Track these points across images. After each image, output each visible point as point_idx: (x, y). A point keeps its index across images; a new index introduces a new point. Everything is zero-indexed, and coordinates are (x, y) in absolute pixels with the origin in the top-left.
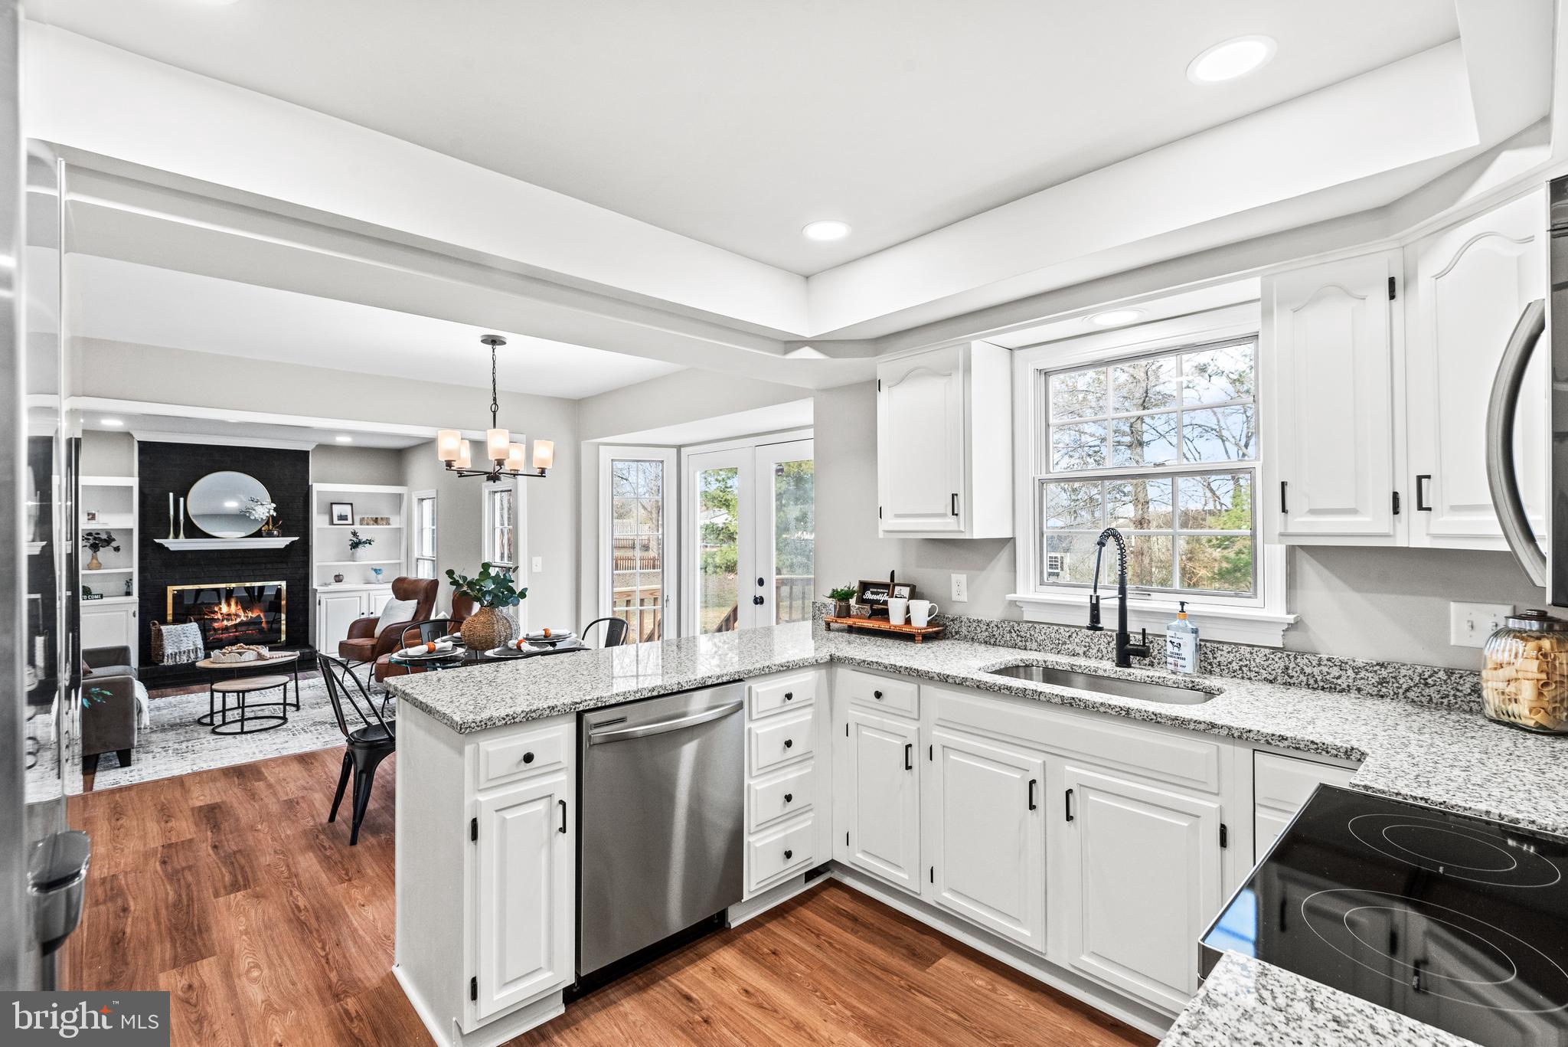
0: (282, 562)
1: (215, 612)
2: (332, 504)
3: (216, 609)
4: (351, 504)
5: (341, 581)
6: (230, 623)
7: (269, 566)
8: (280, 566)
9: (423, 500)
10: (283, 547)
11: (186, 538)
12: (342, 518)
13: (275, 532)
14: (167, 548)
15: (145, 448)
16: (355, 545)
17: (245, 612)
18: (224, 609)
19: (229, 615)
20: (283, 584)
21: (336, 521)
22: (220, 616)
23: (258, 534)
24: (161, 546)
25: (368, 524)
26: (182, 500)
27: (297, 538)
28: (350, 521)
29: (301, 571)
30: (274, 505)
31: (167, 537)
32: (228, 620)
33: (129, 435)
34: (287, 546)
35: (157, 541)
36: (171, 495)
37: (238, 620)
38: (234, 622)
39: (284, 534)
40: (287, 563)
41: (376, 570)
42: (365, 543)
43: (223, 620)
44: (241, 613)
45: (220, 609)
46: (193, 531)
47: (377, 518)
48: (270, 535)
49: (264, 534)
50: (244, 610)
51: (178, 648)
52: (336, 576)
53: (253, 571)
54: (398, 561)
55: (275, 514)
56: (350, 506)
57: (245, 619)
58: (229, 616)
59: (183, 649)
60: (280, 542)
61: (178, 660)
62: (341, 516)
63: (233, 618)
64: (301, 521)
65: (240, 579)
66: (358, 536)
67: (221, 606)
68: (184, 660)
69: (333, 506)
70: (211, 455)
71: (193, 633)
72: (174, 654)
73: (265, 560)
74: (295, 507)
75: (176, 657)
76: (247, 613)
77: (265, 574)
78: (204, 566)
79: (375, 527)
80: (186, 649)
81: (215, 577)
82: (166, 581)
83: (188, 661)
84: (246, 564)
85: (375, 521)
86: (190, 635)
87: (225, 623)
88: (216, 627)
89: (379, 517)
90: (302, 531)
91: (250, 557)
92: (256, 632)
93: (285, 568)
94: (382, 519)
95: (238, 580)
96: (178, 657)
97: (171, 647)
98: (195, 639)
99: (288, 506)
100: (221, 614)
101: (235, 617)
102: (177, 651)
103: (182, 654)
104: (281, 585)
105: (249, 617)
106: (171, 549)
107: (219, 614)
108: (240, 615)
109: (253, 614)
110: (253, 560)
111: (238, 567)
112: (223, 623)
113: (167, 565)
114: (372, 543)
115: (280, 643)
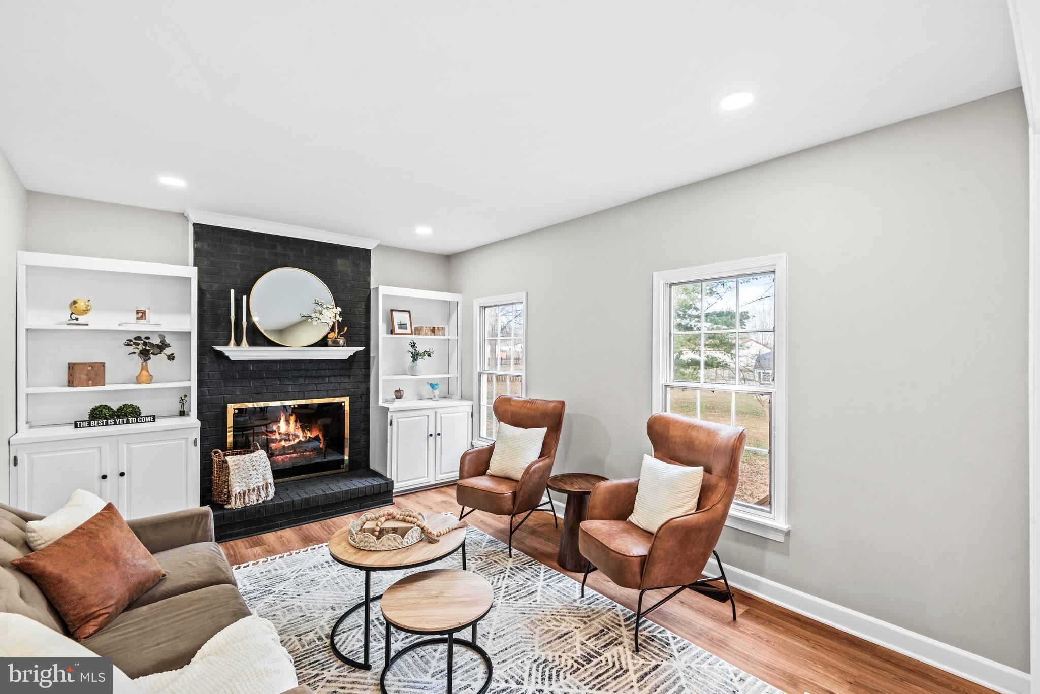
0: (344, 376)
1: (273, 432)
2: (392, 311)
3: (275, 428)
4: (409, 312)
5: (401, 397)
6: (287, 444)
7: (332, 379)
8: (343, 379)
9: (485, 307)
10: (346, 358)
11: (249, 345)
12: (402, 326)
13: (341, 341)
14: (227, 358)
15: (203, 232)
16: (415, 357)
17: (303, 431)
18: (283, 427)
19: (288, 434)
20: (346, 401)
21: (397, 330)
22: (277, 436)
23: (323, 343)
24: (220, 355)
25: (426, 334)
27: (362, 348)
28: (409, 331)
29: (362, 386)
30: (339, 309)
31: (227, 344)
32: (286, 440)
33: (184, 216)
34: (351, 356)
35: (218, 348)
36: (232, 291)
37: (297, 440)
38: (292, 443)
39: (349, 343)
40: (349, 376)
41: (432, 386)
42: (423, 354)
43: (281, 440)
44: (300, 433)
45: (279, 428)
46: (257, 338)
47: (434, 328)
48: (336, 344)
49: (330, 343)
50: (303, 429)
51: (247, 484)
52: (396, 391)
53: (316, 385)
54: (447, 376)
55: (340, 320)
56: (407, 314)
57: (303, 439)
58: (286, 438)
59: (252, 487)
60: (343, 353)
61: (247, 501)
62: (401, 324)
63: (291, 437)
64: (363, 330)
65: (304, 396)
66: (417, 347)
67: (280, 425)
68: (253, 500)
69: (394, 313)
70: (274, 247)
71: (263, 465)
72: (242, 493)
73: (327, 373)
74: (357, 312)
75: (244, 496)
76: (306, 433)
77: (328, 388)
78: (266, 380)
79: (433, 337)
80: (255, 486)
81: (278, 392)
82: (224, 397)
83: (258, 500)
84: (309, 377)
85: (433, 330)
86: (259, 467)
87: (283, 443)
88: (273, 448)
89: (436, 326)
90: (364, 340)
91: (313, 369)
92: (314, 454)
93: (348, 382)
94: (438, 328)
95: (302, 396)
96: (246, 497)
97: (238, 484)
98: (265, 472)
99: (350, 309)
100: (280, 433)
101: (294, 437)
102: (246, 489)
103: (251, 492)
104: (344, 402)
105: (308, 437)
106: (232, 358)
107: (277, 434)
108: (299, 434)
109: (311, 434)
110: (316, 374)
111: (301, 381)
112: (281, 443)
113: (227, 378)
114: (429, 355)
115: (343, 468)
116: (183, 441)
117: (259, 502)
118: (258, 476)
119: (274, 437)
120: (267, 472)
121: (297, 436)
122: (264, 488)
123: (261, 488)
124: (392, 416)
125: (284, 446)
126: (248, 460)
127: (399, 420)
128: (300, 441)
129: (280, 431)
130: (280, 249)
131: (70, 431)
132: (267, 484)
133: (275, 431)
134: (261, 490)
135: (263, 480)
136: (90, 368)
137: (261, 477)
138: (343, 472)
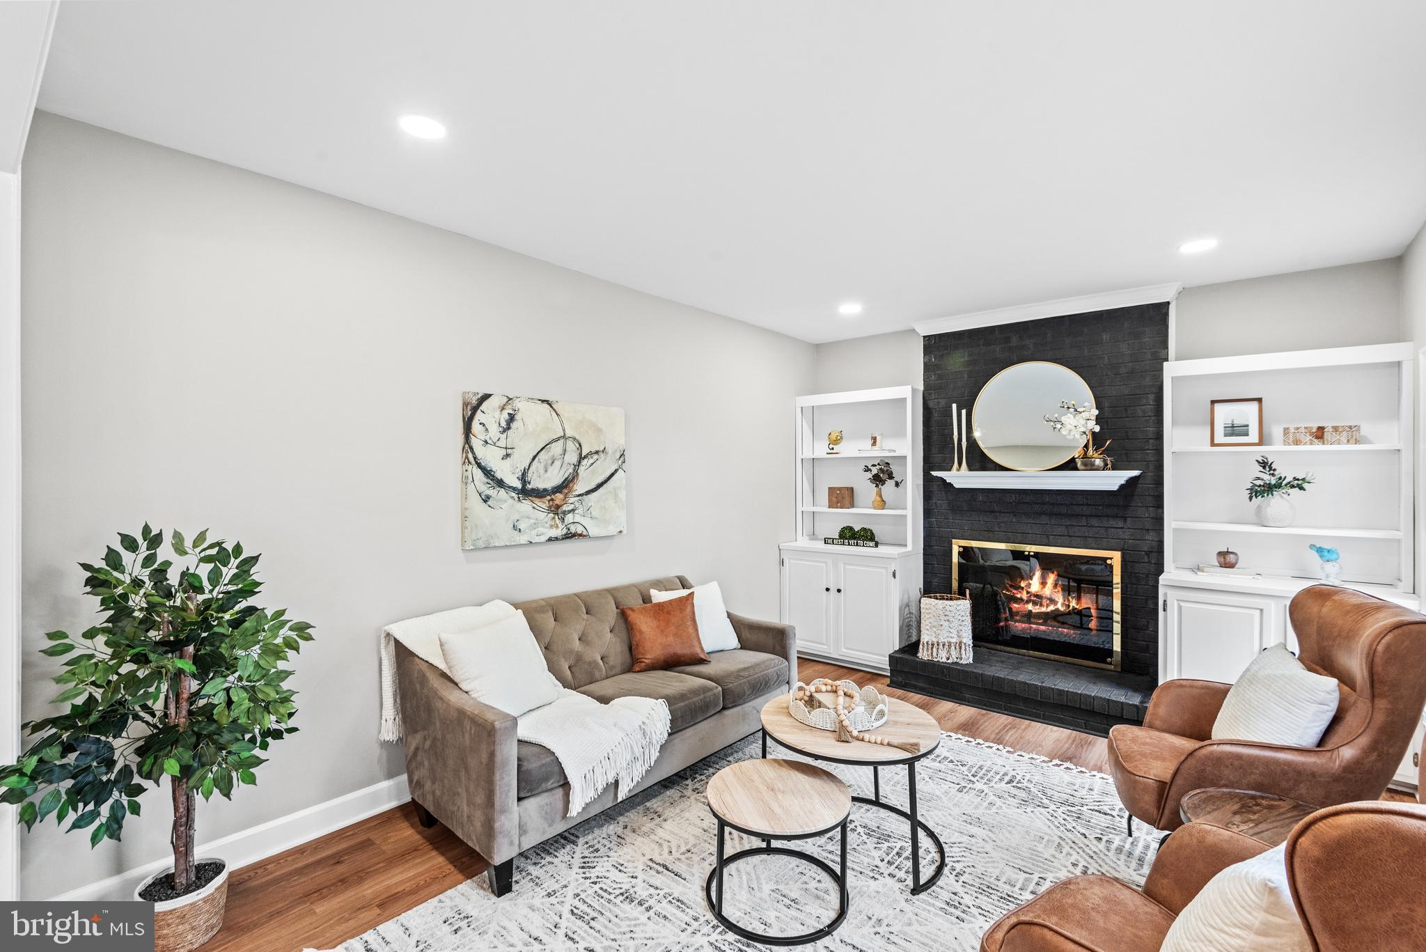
0: (1116, 517)
1: (1019, 588)
2: (1213, 402)
3: (1023, 584)
4: (1259, 400)
5: (1232, 566)
6: (1036, 609)
7: (1094, 522)
8: (1112, 522)
10: (1115, 488)
11: (971, 468)
12: (1235, 430)
13: (1100, 461)
14: (950, 485)
15: (930, 343)
16: (1262, 490)
17: (1066, 597)
18: (1035, 585)
19: (1041, 597)
20: (1115, 558)
21: (1220, 438)
22: (1025, 596)
23: (1070, 465)
24: (942, 481)
25: (1298, 443)
26: (964, 412)
27: (1136, 473)
28: (1253, 436)
29: (1151, 536)
30: (1097, 411)
31: (949, 469)
32: (1035, 603)
34: (1122, 487)
35: (938, 474)
36: (954, 406)
37: (1052, 608)
38: (1043, 609)
39: (1116, 465)
40: (1125, 519)
41: (1320, 550)
42: (1290, 484)
43: (1028, 602)
44: (1059, 598)
45: (1029, 586)
46: (979, 460)
47: (1321, 429)
48: (1090, 466)
49: (1079, 465)
50: (1067, 591)
51: (938, 636)
52: (1221, 554)
53: (1067, 526)
55: (1097, 429)
56: (1254, 406)
57: (1062, 609)
58: (1037, 599)
59: (942, 640)
60: (1112, 480)
61: (935, 654)
62: (1233, 427)
63: (1045, 602)
64: (1151, 441)
65: (1049, 540)
66: (1274, 470)
67: (1031, 582)
68: (942, 657)
69: (1217, 406)
70: (1007, 340)
71: (960, 617)
72: (930, 643)
73: (1087, 511)
74: (1140, 413)
75: (932, 648)
76: (1069, 600)
77: (1087, 535)
78: (998, 514)
79: (1318, 447)
80: (946, 640)
81: (1012, 532)
82: (951, 531)
83: (948, 659)
84: (1056, 514)
85: (1320, 434)
86: (954, 620)
87: (1030, 607)
88: (1014, 610)
89: (1329, 425)
90: (1152, 459)
91: (1062, 504)
92: (1075, 633)
93: (1122, 528)
94: (1336, 429)
95: (1045, 540)
96: (934, 649)
97: (927, 632)
98: (960, 628)
99: (1126, 410)
100: (1028, 592)
101: (1048, 602)
102: (935, 640)
103: (941, 647)
104: (1111, 559)
105: (1071, 608)
106: (957, 486)
107: (1025, 592)
108: (1057, 599)
109: (1077, 604)
110: (1067, 510)
111: (1045, 519)
112: (1026, 606)
113: (955, 509)
114: (1304, 488)
115: (1110, 664)
116: (884, 571)
117: (949, 661)
118: (951, 630)
119: (1019, 596)
120: (963, 628)
121: (1052, 601)
122: (957, 647)
123: (952, 644)
124: (1165, 595)
125: (1031, 611)
126: (941, 607)
127: (1182, 604)
128: (1057, 610)
129: (1029, 590)
130: (1015, 341)
131: (820, 546)
132: (961, 643)
133: (1023, 588)
134: (953, 648)
135: (959, 636)
137: (955, 632)
138: (1111, 671)
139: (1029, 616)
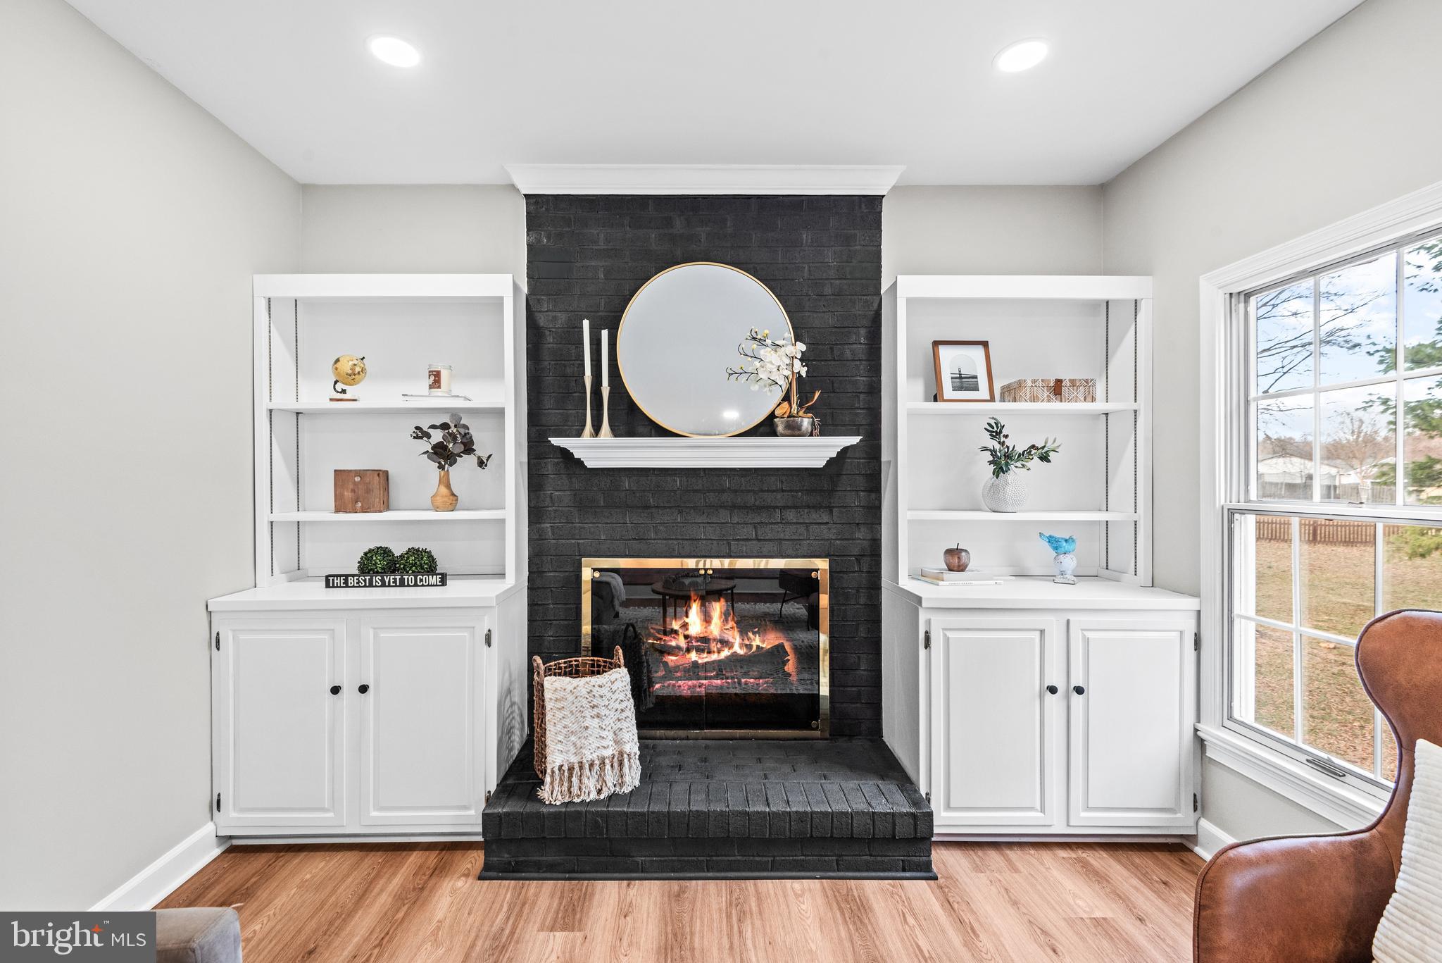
0: (816, 507)
1: (673, 631)
2: (936, 344)
3: (677, 623)
4: (985, 344)
5: (961, 568)
6: (704, 658)
7: (791, 516)
8: (815, 516)
9: (1248, 295)
10: (821, 464)
11: (616, 433)
12: (965, 382)
13: (806, 423)
14: (579, 463)
15: (534, 201)
16: (1002, 462)
17: (743, 633)
18: (695, 623)
19: (705, 640)
20: (822, 567)
21: (948, 392)
23: (766, 428)
24: (565, 454)
25: (1034, 399)
26: (605, 333)
27: (855, 440)
28: (983, 392)
29: (862, 534)
30: (802, 347)
31: (579, 434)
32: (699, 650)
33: (513, 188)
34: (831, 462)
35: (555, 441)
36: (586, 323)
37: (726, 653)
38: (714, 657)
39: (826, 428)
40: (830, 509)
41: (1054, 542)
42: (1026, 455)
43: (688, 650)
44: (734, 637)
46: (629, 418)
47: (1059, 381)
48: (794, 430)
49: (780, 428)
51: (578, 750)
52: (949, 552)
53: (755, 525)
54: (1102, 516)
55: (804, 372)
56: (980, 351)
57: (741, 652)
58: (704, 643)
59: (588, 756)
60: (815, 451)
61: (575, 789)
62: (960, 378)
63: (714, 646)
64: (862, 396)
65: (730, 549)
66: (1006, 436)
68: (589, 790)
69: (943, 350)
70: (668, 222)
71: (617, 705)
72: (566, 768)
73: (780, 499)
74: (848, 354)
75: (570, 777)
76: (749, 639)
77: (782, 536)
78: (653, 510)
79: (1056, 406)
80: (595, 756)
81: (677, 539)
82: (578, 544)
83: (599, 792)
84: (740, 507)
85: (1057, 389)
86: (607, 712)
87: (693, 656)
88: (671, 664)
89: (1066, 376)
90: (864, 422)
91: (748, 491)
93: (827, 523)
94: (1073, 382)
95: (725, 549)
96: (574, 779)
97: (559, 747)
98: (619, 725)
99: (832, 349)
101: (719, 645)
102: (574, 760)
103: (587, 771)
104: (817, 570)
105: (754, 649)
106: (589, 464)
108: (731, 640)
109: (761, 641)
110: (756, 500)
111: (724, 516)
112: (688, 656)
113: (584, 505)
114: (1045, 458)
115: (816, 729)
117: (602, 797)
118: (604, 734)
120: (624, 725)
121: (725, 643)
122: (616, 765)
123: (607, 761)
124: (929, 622)
125: (695, 663)
126: (584, 692)
127: (949, 634)
128: (735, 654)
130: (679, 226)
131: (316, 592)
132: (621, 754)
134: (608, 767)
135: (616, 742)
136: (358, 479)
137: (611, 736)
138: (817, 739)
139: (695, 670)
